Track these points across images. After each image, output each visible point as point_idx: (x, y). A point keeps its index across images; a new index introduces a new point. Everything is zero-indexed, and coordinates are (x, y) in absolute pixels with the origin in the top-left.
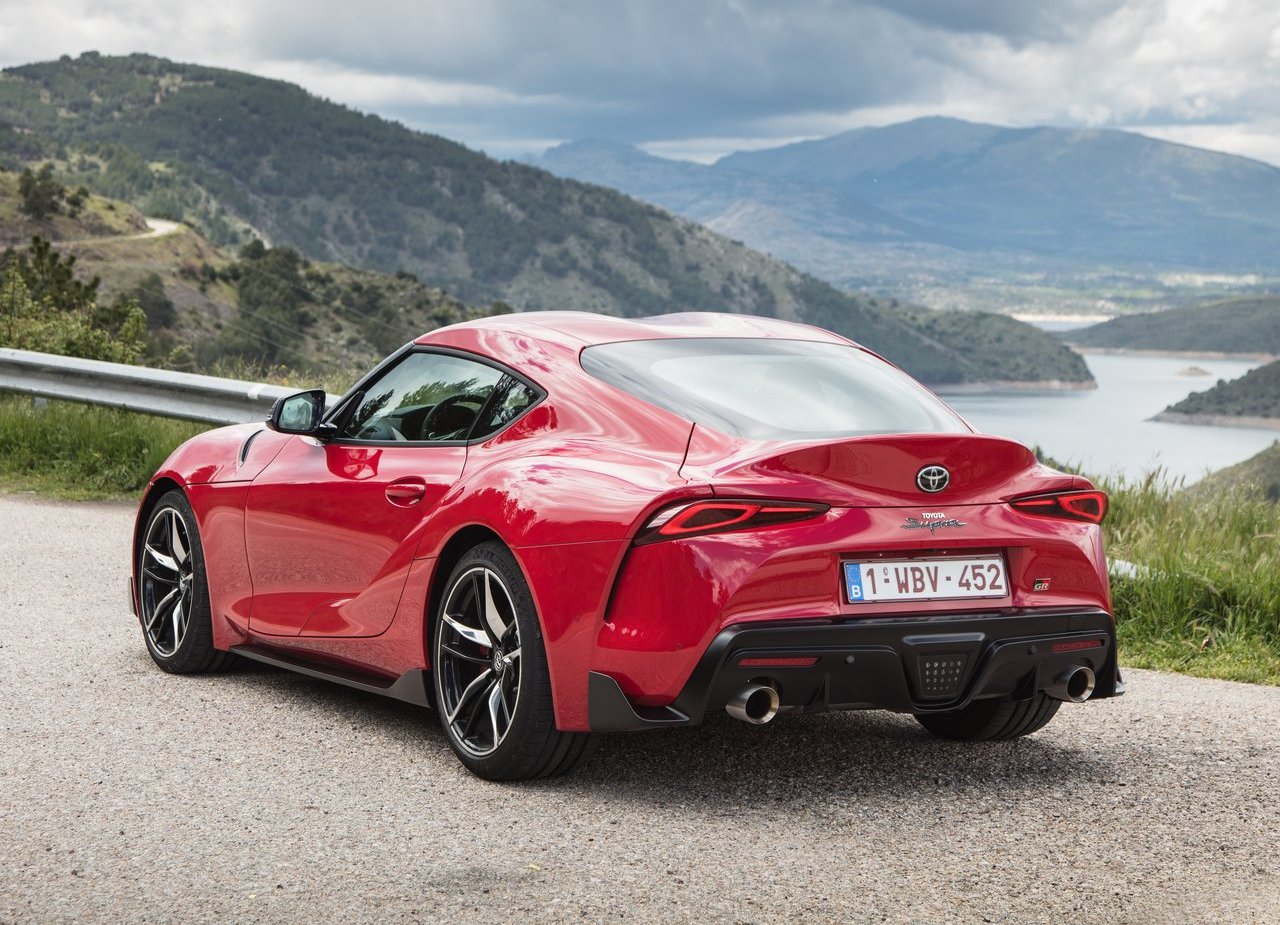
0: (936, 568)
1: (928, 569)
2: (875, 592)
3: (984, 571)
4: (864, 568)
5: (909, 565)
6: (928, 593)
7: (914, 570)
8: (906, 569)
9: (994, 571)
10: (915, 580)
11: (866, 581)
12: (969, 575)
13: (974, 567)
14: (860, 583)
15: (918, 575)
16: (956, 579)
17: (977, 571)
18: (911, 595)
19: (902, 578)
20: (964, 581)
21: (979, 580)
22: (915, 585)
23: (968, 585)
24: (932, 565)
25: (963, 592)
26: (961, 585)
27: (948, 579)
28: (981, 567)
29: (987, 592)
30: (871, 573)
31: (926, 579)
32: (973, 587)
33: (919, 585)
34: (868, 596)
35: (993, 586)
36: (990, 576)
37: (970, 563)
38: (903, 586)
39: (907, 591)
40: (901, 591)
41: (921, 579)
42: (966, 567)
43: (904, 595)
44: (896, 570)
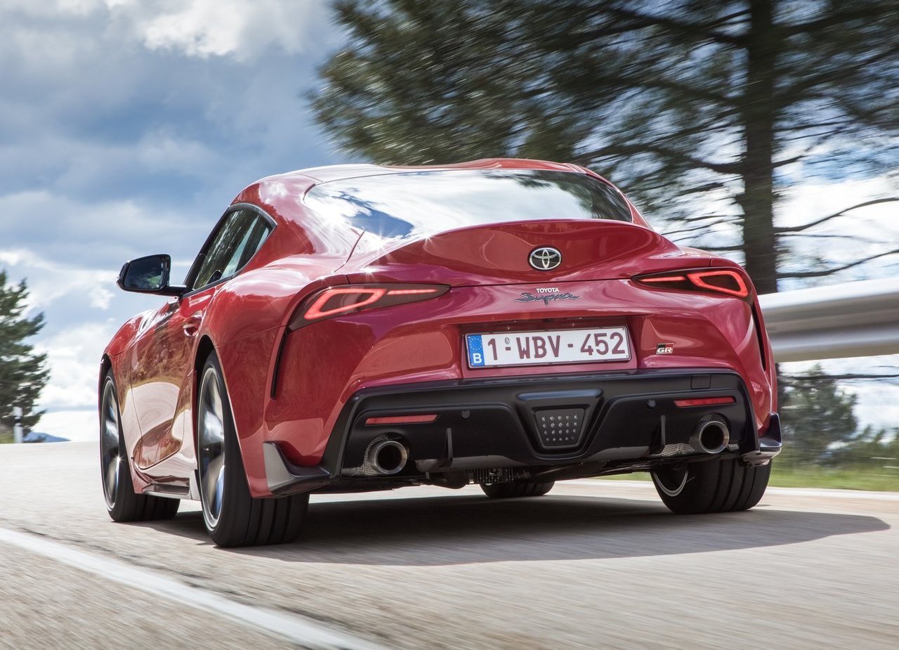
0: (558, 338)
1: (550, 338)
2: (496, 358)
3: (607, 339)
4: (485, 338)
5: (531, 335)
6: (550, 358)
7: (535, 339)
8: (527, 339)
9: (617, 339)
10: (537, 348)
11: (487, 350)
12: (591, 342)
13: (596, 336)
14: (481, 352)
15: (539, 343)
16: (578, 345)
17: (599, 338)
18: (533, 360)
19: (524, 346)
20: (586, 347)
21: (602, 347)
22: (537, 352)
23: (590, 351)
24: (554, 334)
25: (586, 357)
26: (583, 350)
27: (570, 346)
28: (605, 335)
29: (610, 356)
30: (492, 342)
31: (548, 346)
32: (595, 353)
33: (541, 351)
34: (489, 361)
35: (615, 351)
36: (612, 343)
37: (593, 332)
38: (524, 353)
39: (528, 357)
40: (522, 357)
41: (543, 347)
42: (589, 336)
43: (525, 361)
44: (518, 340)
